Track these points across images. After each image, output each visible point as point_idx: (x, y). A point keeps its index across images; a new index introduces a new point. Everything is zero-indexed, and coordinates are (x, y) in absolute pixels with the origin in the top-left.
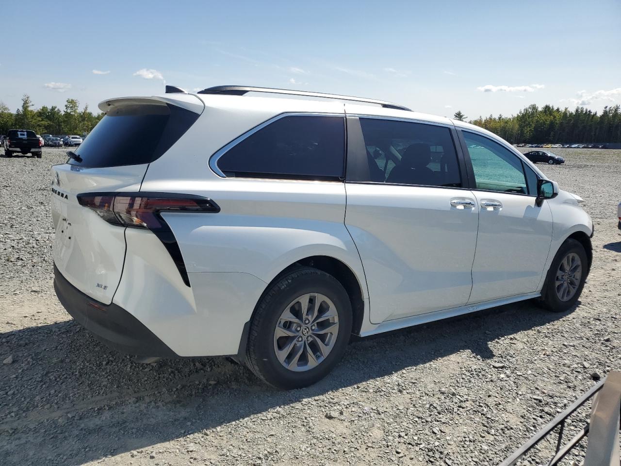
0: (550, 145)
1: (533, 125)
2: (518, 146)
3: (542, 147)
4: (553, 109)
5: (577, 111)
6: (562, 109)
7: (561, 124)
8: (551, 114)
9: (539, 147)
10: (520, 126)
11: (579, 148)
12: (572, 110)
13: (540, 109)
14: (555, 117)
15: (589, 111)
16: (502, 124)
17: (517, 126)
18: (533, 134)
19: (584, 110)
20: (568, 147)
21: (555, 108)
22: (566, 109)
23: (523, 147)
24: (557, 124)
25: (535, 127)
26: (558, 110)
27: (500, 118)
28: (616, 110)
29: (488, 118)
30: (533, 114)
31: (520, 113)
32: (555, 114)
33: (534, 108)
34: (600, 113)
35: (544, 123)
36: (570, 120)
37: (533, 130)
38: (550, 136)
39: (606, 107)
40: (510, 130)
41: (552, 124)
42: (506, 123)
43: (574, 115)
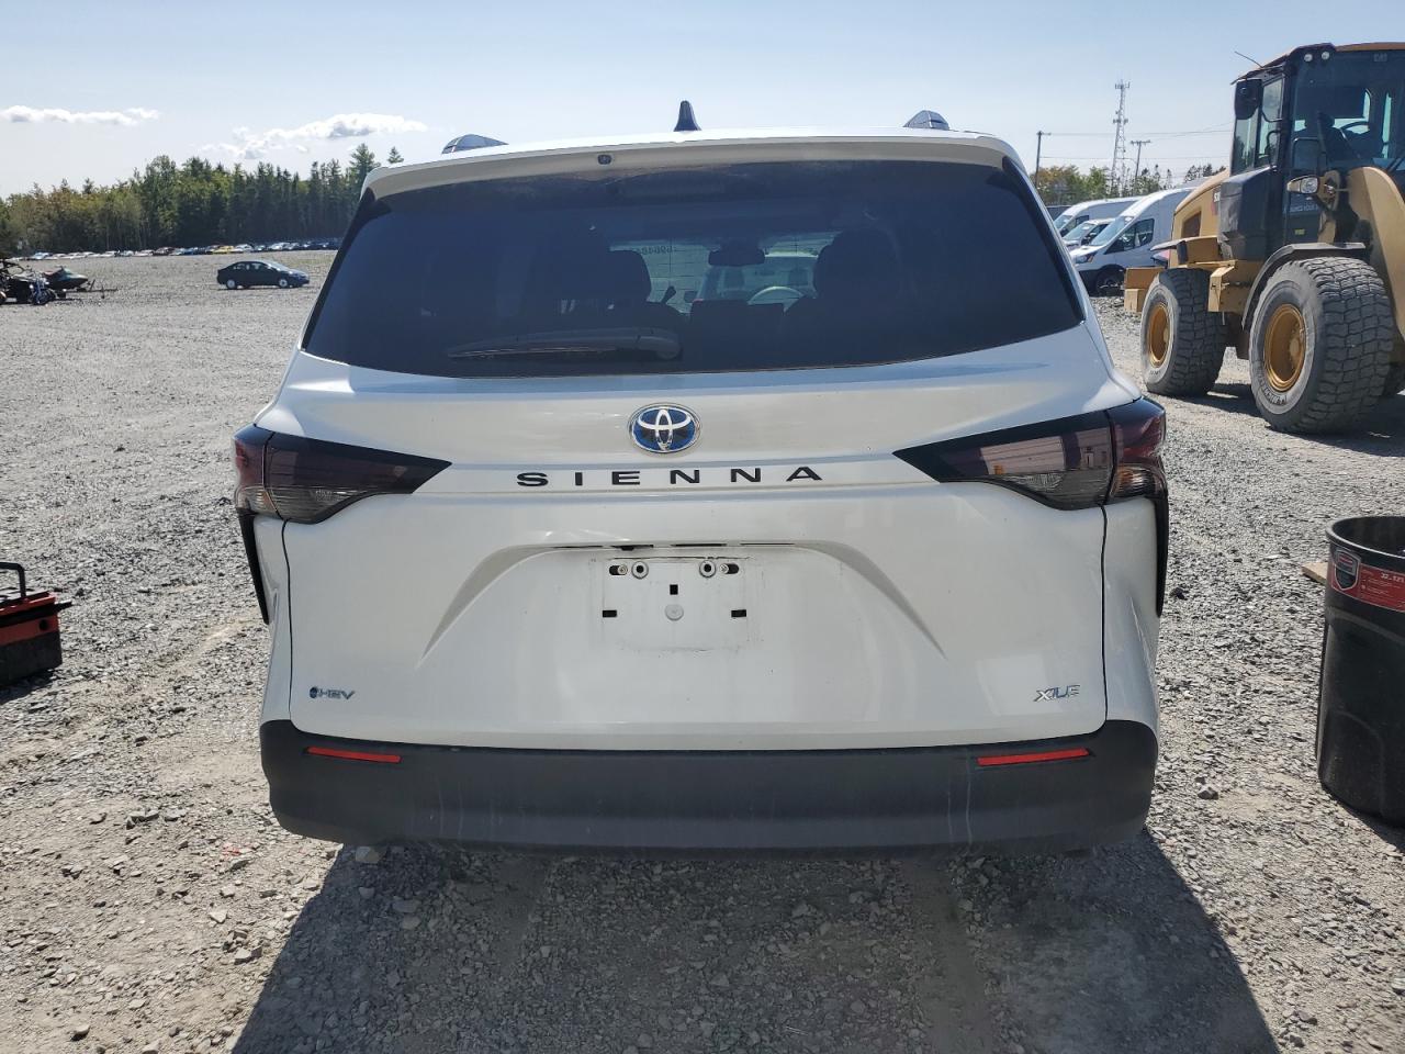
0: (226, 249)
1: (175, 205)
2: (155, 255)
3: (210, 253)
4: (208, 167)
5: (261, 171)
6: (230, 168)
7: (236, 199)
8: (208, 180)
9: (203, 253)
10: (145, 205)
11: (288, 250)
12: (250, 169)
13: (180, 167)
14: (218, 186)
15: (285, 172)
16: (101, 204)
17: (138, 208)
18: (179, 224)
19: (275, 170)
20: (263, 250)
21: (214, 167)
22: (237, 167)
23: (166, 254)
24: (226, 200)
25: (179, 208)
26: (220, 168)
27: (88, 190)
28: (334, 171)
29: (58, 187)
30: (166, 177)
31: (137, 175)
32: (217, 177)
33: (165, 163)
34: (305, 176)
35: (199, 199)
36: (252, 192)
37: (176, 214)
38: (218, 228)
39: (315, 164)
40: (124, 216)
41: (216, 200)
42: (109, 199)
43: (258, 181)
